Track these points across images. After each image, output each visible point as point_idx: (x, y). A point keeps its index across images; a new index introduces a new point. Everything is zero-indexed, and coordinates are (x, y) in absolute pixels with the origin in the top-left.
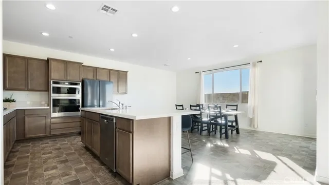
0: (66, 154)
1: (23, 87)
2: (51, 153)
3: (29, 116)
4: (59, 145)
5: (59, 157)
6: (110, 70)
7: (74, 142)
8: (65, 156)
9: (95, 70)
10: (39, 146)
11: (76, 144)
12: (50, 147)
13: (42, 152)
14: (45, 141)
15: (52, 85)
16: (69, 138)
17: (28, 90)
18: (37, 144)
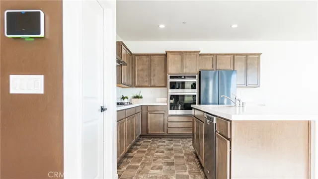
0: (176, 157)
1: (147, 84)
2: (163, 152)
3: (151, 112)
4: (172, 146)
5: (168, 158)
6: (234, 55)
7: (187, 145)
8: (173, 158)
9: (215, 57)
10: (156, 143)
11: (189, 148)
12: (164, 146)
13: (157, 150)
14: (163, 140)
15: (170, 80)
16: (184, 140)
17: (151, 87)
18: (156, 142)
